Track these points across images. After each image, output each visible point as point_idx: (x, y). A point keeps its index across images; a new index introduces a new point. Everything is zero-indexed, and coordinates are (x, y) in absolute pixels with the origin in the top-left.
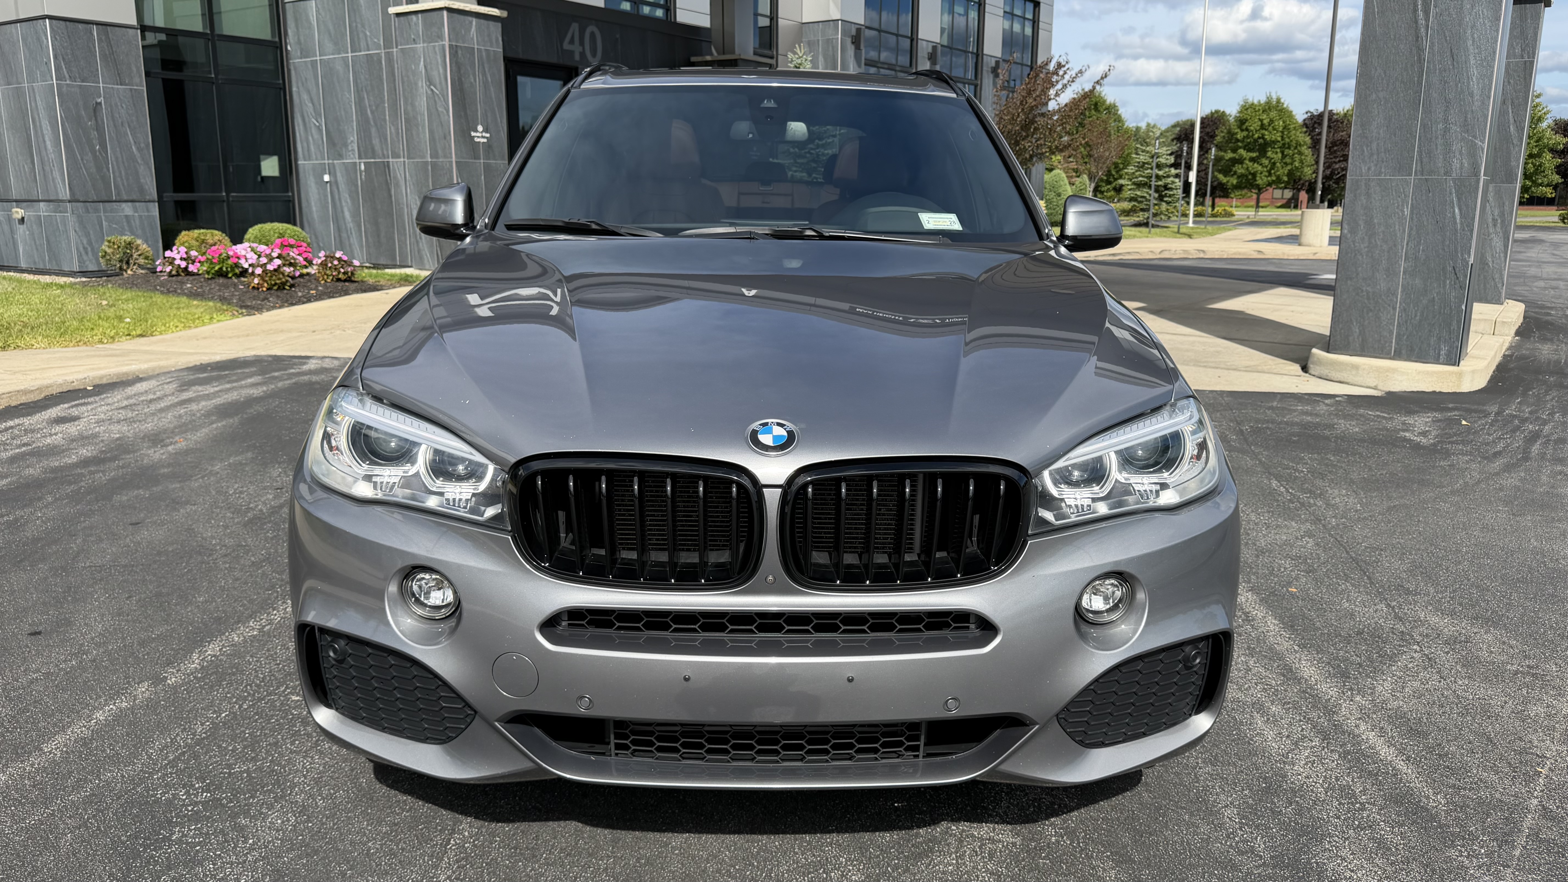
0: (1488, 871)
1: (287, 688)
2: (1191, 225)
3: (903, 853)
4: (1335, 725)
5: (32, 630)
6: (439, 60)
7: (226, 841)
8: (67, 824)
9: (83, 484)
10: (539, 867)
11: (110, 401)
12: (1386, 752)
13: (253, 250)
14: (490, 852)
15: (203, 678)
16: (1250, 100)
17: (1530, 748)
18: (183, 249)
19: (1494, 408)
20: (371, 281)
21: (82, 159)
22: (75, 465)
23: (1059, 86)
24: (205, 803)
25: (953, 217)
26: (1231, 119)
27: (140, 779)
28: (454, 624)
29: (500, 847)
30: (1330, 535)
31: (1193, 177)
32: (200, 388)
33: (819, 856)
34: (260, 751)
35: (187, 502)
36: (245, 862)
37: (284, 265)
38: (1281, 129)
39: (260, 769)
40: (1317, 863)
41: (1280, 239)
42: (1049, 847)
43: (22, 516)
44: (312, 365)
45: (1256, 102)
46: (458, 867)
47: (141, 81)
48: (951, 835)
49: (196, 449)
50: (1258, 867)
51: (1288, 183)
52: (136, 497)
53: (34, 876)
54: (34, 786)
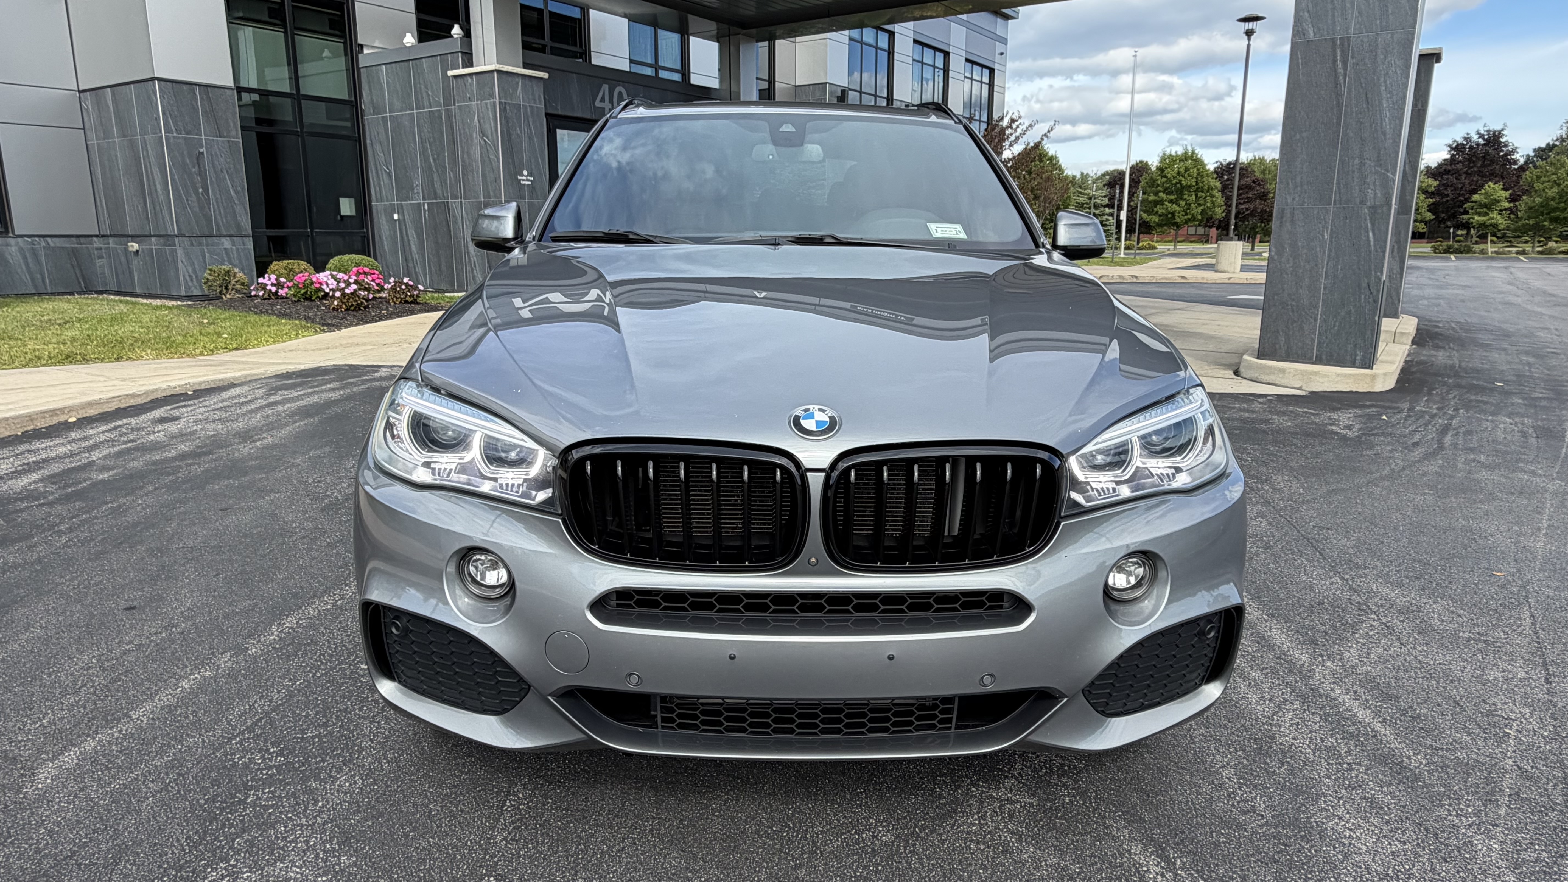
0: (1479, 830)
1: (357, 657)
2: (1122, 255)
3: (928, 813)
4: (1312, 689)
5: (128, 606)
6: (491, 116)
7: (298, 804)
8: (149, 788)
9: (180, 475)
10: (590, 828)
11: (207, 403)
12: (1363, 715)
13: (333, 277)
14: (543, 814)
15: (281, 649)
16: (1168, 153)
17: (1495, 711)
18: (273, 277)
19: (1406, 406)
20: (433, 303)
21: (187, 200)
22: (174, 459)
23: (1013, 138)
24: (278, 768)
25: (959, 227)
26: (1153, 169)
27: (219, 744)
28: (508, 603)
29: (552, 809)
30: (1281, 516)
31: (1123, 216)
32: (286, 393)
33: (850, 817)
34: (331, 717)
35: (272, 491)
36: (314, 824)
37: (360, 289)
38: (1195, 175)
39: (331, 733)
40: (1316, 822)
41: (1197, 267)
42: (1063, 807)
43: (125, 504)
44: (383, 373)
45: (1173, 153)
46: (514, 828)
47: (237, 134)
48: (971, 796)
49: (281, 444)
50: (1261, 826)
51: (1201, 221)
52: (227, 486)
53: (115, 839)
54: (121, 752)
